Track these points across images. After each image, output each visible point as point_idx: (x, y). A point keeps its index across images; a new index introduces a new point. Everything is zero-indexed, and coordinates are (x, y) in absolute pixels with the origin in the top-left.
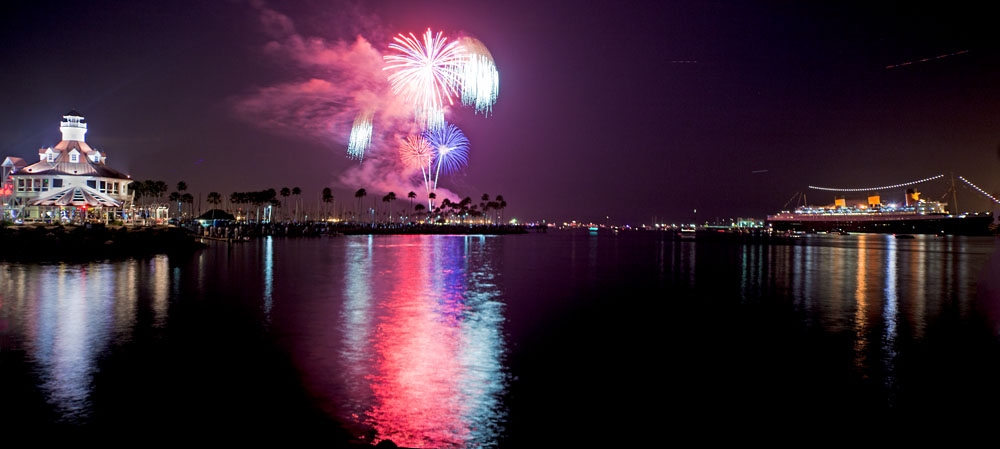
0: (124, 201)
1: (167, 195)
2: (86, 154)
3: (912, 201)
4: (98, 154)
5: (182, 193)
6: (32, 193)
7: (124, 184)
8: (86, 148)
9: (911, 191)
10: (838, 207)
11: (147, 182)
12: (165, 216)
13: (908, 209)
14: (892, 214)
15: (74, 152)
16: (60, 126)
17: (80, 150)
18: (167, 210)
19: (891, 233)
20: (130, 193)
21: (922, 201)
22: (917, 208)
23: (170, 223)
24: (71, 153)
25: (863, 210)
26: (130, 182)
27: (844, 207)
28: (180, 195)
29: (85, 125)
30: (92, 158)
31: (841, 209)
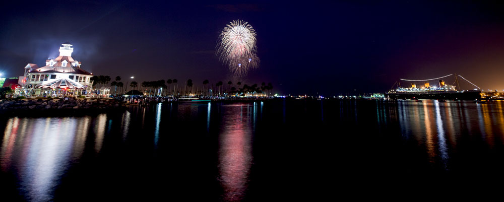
0: (87, 86)
1: (110, 82)
2: (71, 63)
3: (442, 85)
4: (77, 63)
5: (118, 82)
6: (38, 82)
7: (88, 77)
8: (71, 60)
9: (441, 81)
10: (413, 88)
11: (100, 76)
12: (108, 93)
13: (441, 89)
14: (435, 91)
15: (65, 62)
16: (59, 49)
17: (68, 61)
18: (109, 91)
19: (436, 99)
20: (91, 82)
21: (446, 85)
22: (444, 88)
23: (110, 97)
24: (63, 62)
25: (423, 89)
26: (92, 76)
27: (415, 88)
28: (117, 83)
29: (72, 49)
30: (74, 65)
31: (414, 89)
